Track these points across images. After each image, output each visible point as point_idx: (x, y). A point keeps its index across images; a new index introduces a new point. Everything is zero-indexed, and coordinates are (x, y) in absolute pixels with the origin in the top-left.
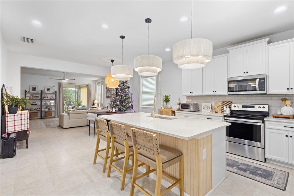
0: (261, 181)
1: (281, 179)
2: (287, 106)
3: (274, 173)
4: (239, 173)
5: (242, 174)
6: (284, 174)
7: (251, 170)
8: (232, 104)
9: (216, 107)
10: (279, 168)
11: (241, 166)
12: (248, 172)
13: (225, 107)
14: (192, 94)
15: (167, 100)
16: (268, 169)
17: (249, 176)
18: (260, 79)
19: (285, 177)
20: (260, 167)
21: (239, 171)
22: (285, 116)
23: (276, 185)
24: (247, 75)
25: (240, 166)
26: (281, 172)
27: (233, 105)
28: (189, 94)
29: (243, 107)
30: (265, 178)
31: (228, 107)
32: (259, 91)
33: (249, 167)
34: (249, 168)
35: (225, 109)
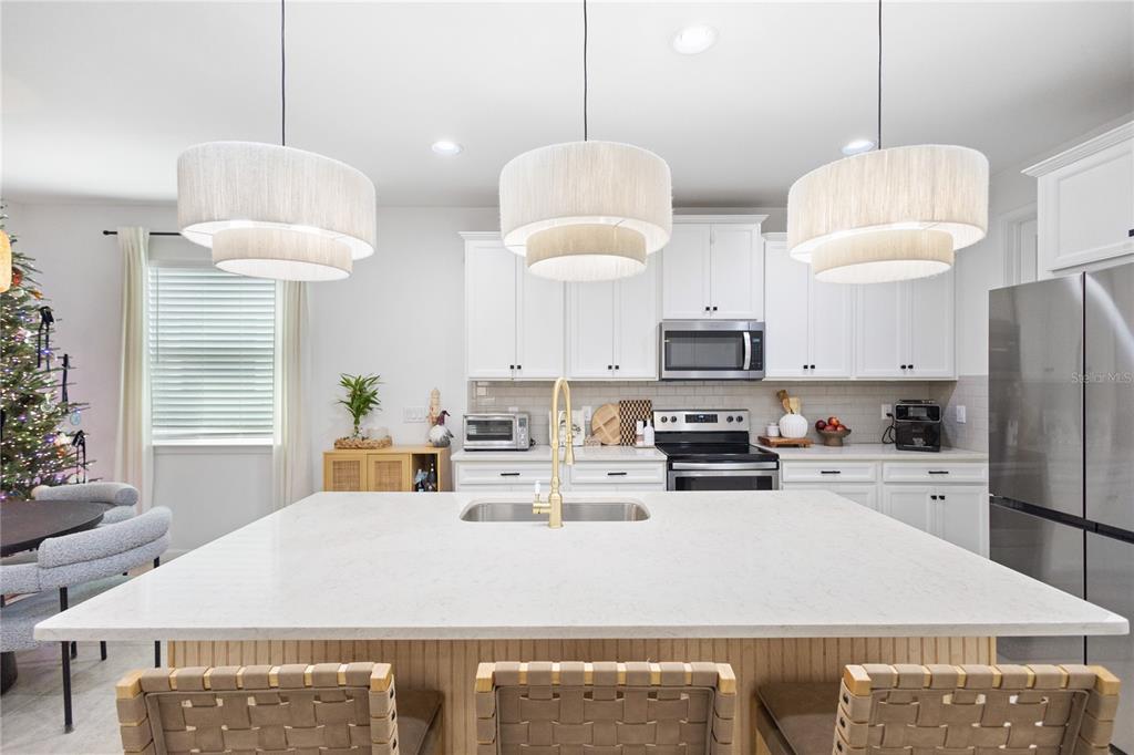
2: (792, 412)
8: (656, 413)
9: (601, 425)
13: (640, 424)
14: (519, 376)
15: (361, 400)
18: (754, 334)
22: (794, 440)
24: (714, 317)
27: (659, 416)
28: (505, 374)
29: (689, 419)
31: (648, 422)
32: (749, 370)
35: (639, 432)
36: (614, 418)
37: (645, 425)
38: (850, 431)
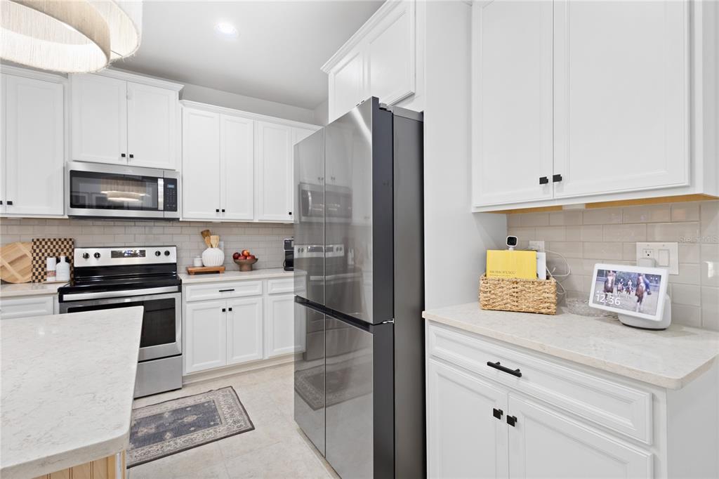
0: (208, 438)
1: (232, 407)
2: (212, 247)
3: (214, 402)
4: (150, 456)
5: (160, 453)
6: (228, 393)
7: (172, 426)
8: (76, 250)
9: (5, 263)
10: (214, 386)
11: (141, 429)
12: (168, 435)
16: (198, 402)
17: (179, 447)
18: (167, 181)
19: (234, 399)
20: (183, 406)
21: (146, 449)
22: (211, 268)
23: (235, 429)
24: (130, 164)
25: (137, 433)
26: (220, 392)
27: (78, 253)
30: (210, 426)
31: (63, 258)
32: (164, 210)
33: (162, 422)
34: (163, 425)
35: (49, 268)
36: (25, 256)
37: (58, 261)
38: (257, 259)
